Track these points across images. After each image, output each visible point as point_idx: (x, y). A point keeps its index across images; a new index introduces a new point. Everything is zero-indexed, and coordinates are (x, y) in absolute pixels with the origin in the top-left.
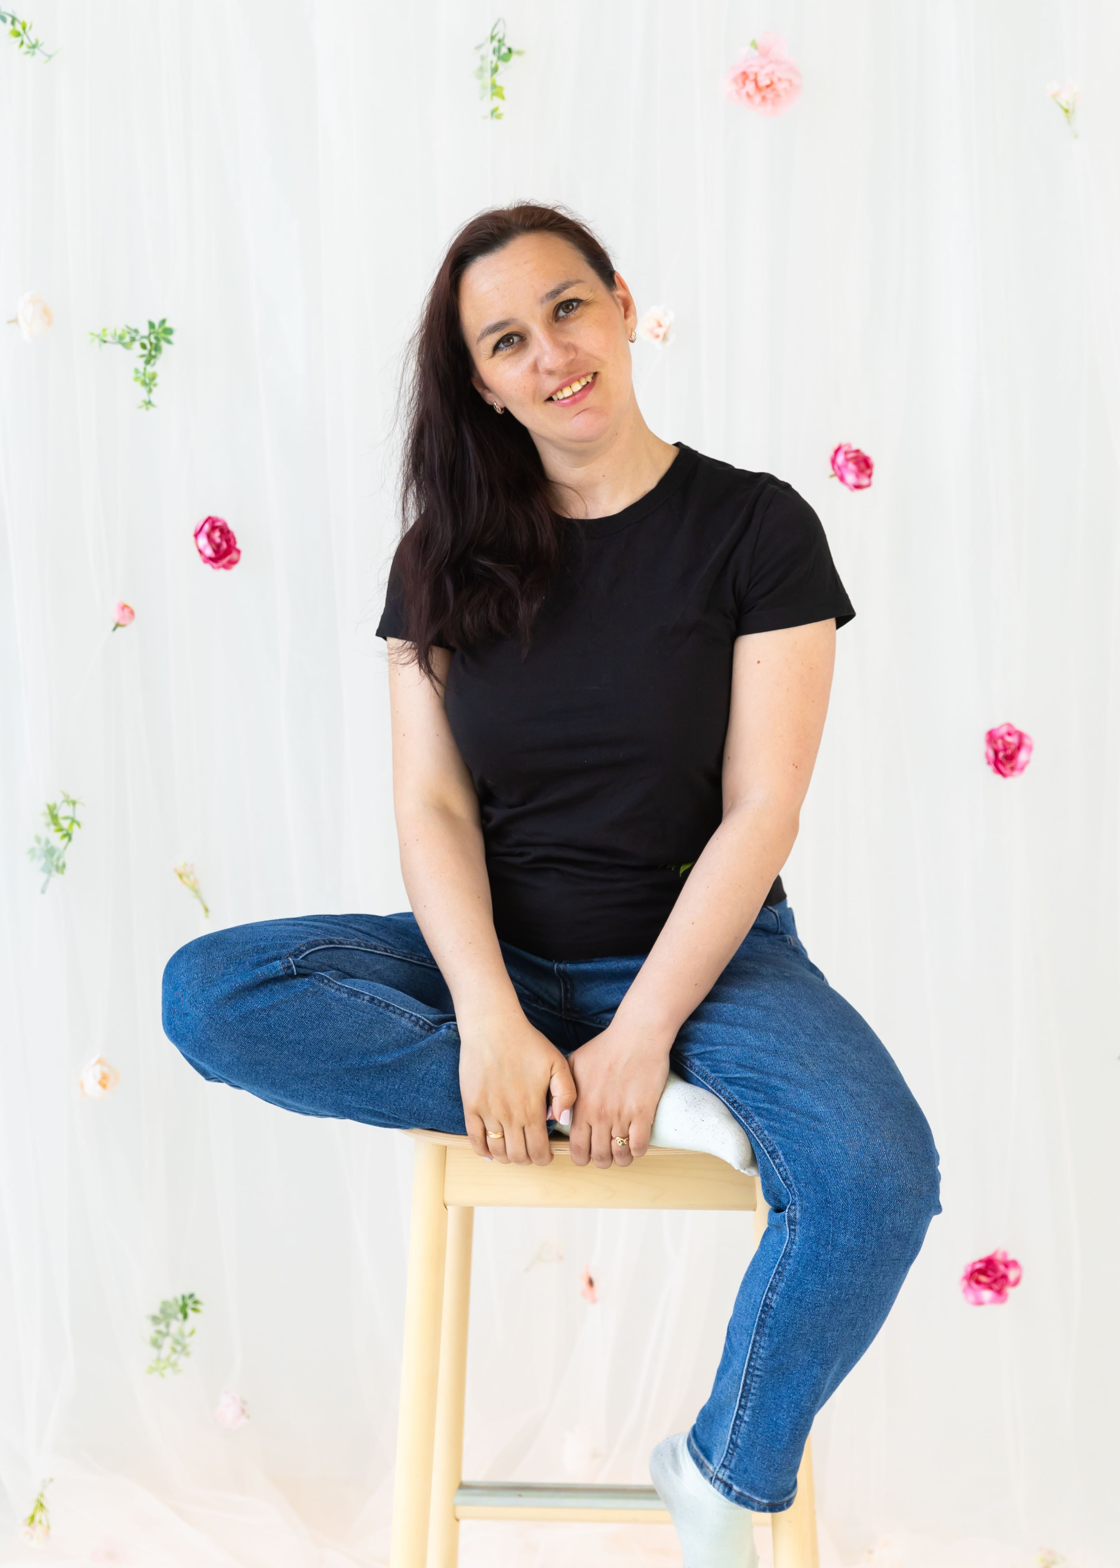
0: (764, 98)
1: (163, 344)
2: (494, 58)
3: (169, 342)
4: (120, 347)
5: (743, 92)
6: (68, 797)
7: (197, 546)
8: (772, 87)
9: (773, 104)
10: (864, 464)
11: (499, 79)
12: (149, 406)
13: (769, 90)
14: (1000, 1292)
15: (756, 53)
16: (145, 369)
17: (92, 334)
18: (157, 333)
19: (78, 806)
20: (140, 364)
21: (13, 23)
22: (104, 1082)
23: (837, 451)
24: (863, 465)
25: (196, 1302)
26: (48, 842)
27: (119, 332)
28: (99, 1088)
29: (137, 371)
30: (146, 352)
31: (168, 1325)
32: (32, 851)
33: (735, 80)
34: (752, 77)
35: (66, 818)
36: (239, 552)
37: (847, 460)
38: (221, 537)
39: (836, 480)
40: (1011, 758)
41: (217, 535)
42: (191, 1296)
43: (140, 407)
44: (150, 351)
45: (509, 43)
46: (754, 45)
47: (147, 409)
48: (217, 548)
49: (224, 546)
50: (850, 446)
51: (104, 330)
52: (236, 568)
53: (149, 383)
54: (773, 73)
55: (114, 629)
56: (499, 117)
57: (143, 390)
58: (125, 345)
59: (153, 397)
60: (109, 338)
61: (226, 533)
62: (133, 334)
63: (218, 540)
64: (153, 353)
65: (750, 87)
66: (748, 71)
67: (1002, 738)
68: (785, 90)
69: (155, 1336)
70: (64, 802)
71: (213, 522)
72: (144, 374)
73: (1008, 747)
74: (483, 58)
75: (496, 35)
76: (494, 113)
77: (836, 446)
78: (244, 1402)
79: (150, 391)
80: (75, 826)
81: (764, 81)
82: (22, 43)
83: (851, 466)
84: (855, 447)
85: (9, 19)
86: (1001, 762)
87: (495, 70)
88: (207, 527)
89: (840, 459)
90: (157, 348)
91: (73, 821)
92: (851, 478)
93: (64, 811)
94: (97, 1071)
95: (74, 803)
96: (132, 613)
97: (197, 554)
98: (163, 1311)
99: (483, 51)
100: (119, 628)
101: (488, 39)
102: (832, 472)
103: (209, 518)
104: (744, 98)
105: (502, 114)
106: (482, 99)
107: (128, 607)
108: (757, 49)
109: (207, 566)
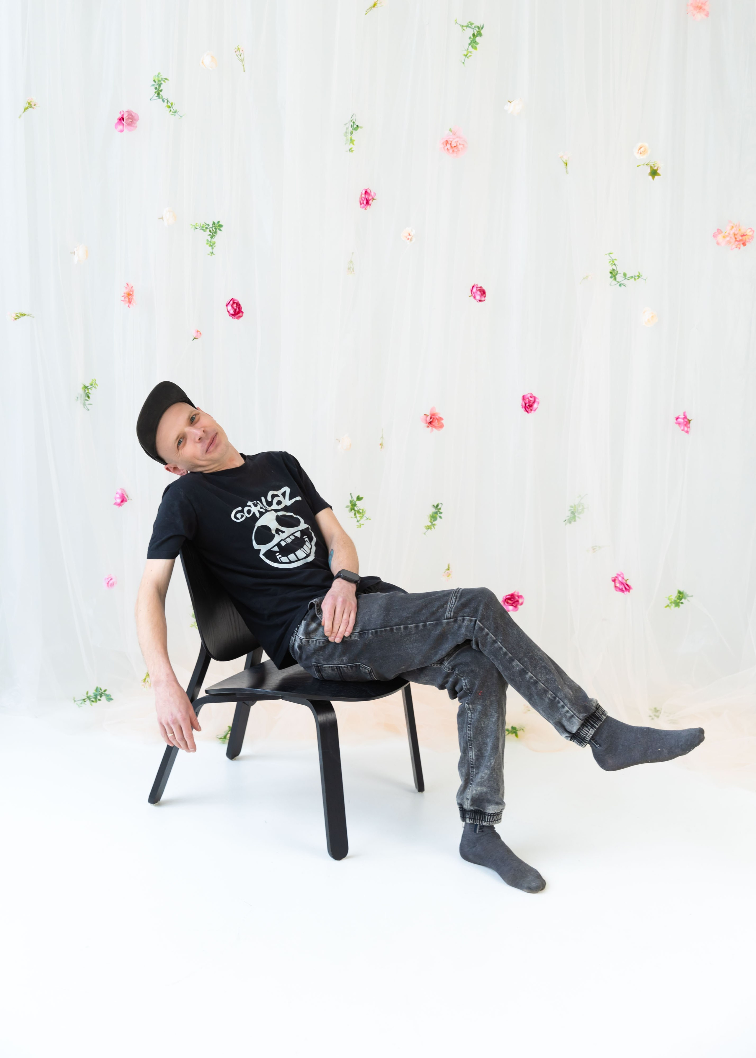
0: (453, 151)
1: (218, 230)
2: (351, 129)
3: (220, 230)
4: (201, 230)
5: (446, 148)
7: (227, 310)
8: (457, 147)
9: (456, 153)
10: (483, 292)
11: (354, 137)
13: (455, 148)
14: (516, 607)
15: (451, 134)
16: (211, 240)
18: (216, 226)
20: (209, 238)
21: (167, 103)
23: (473, 287)
24: (482, 293)
27: (202, 225)
29: (208, 240)
30: (211, 233)
33: (443, 143)
34: (450, 142)
36: (243, 312)
37: (477, 290)
38: (236, 306)
39: (472, 298)
40: (531, 406)
41: (235, 305)
43: (209, 255)
45: (357, 123)
46: (451, 130)
47: (211, 255)
48: (235, 311)
49: (238, 310)
51: (196, 224)
52: (241, 319)
53: (212, 245)
54: (458, 141)
55: (193, 340)
56: (352, 151)
57: (210, 248)
58: (204, 230)
60: (196, 227)
61: (238, 305)
62: (207, 226)
64: (214, 234)
65: (449, 146)
66: (448, 140)
67: (528, 398)
68: (461, 148)
71: (234, 301)
72: (211, 242)
73: (530, 401)
74: (347, 128)
75: (352, 120)
76: (351, 150)
77: (473, 285)
79: (213, 248)
81: (454, 144)
82: (171, 111)
83: (479, 293)
84: (479, 286)
85: (166, 101)
86: (527, 407)
87: (352, 133)
88: (231, 302)
89: (474, 290)
90: (216, 232)
92: (478, 297)
96: (201, 334)
97: (227, 312)
99: (347, 126)
100: (195, 340)
101: (349, 121)
102: (471, 295)
103: (232, 299)
104: (446, 150)
105: (353, 151)
106: (346, 144)
107: (199, 331)
108: (451, 132)
109: (231, 317)
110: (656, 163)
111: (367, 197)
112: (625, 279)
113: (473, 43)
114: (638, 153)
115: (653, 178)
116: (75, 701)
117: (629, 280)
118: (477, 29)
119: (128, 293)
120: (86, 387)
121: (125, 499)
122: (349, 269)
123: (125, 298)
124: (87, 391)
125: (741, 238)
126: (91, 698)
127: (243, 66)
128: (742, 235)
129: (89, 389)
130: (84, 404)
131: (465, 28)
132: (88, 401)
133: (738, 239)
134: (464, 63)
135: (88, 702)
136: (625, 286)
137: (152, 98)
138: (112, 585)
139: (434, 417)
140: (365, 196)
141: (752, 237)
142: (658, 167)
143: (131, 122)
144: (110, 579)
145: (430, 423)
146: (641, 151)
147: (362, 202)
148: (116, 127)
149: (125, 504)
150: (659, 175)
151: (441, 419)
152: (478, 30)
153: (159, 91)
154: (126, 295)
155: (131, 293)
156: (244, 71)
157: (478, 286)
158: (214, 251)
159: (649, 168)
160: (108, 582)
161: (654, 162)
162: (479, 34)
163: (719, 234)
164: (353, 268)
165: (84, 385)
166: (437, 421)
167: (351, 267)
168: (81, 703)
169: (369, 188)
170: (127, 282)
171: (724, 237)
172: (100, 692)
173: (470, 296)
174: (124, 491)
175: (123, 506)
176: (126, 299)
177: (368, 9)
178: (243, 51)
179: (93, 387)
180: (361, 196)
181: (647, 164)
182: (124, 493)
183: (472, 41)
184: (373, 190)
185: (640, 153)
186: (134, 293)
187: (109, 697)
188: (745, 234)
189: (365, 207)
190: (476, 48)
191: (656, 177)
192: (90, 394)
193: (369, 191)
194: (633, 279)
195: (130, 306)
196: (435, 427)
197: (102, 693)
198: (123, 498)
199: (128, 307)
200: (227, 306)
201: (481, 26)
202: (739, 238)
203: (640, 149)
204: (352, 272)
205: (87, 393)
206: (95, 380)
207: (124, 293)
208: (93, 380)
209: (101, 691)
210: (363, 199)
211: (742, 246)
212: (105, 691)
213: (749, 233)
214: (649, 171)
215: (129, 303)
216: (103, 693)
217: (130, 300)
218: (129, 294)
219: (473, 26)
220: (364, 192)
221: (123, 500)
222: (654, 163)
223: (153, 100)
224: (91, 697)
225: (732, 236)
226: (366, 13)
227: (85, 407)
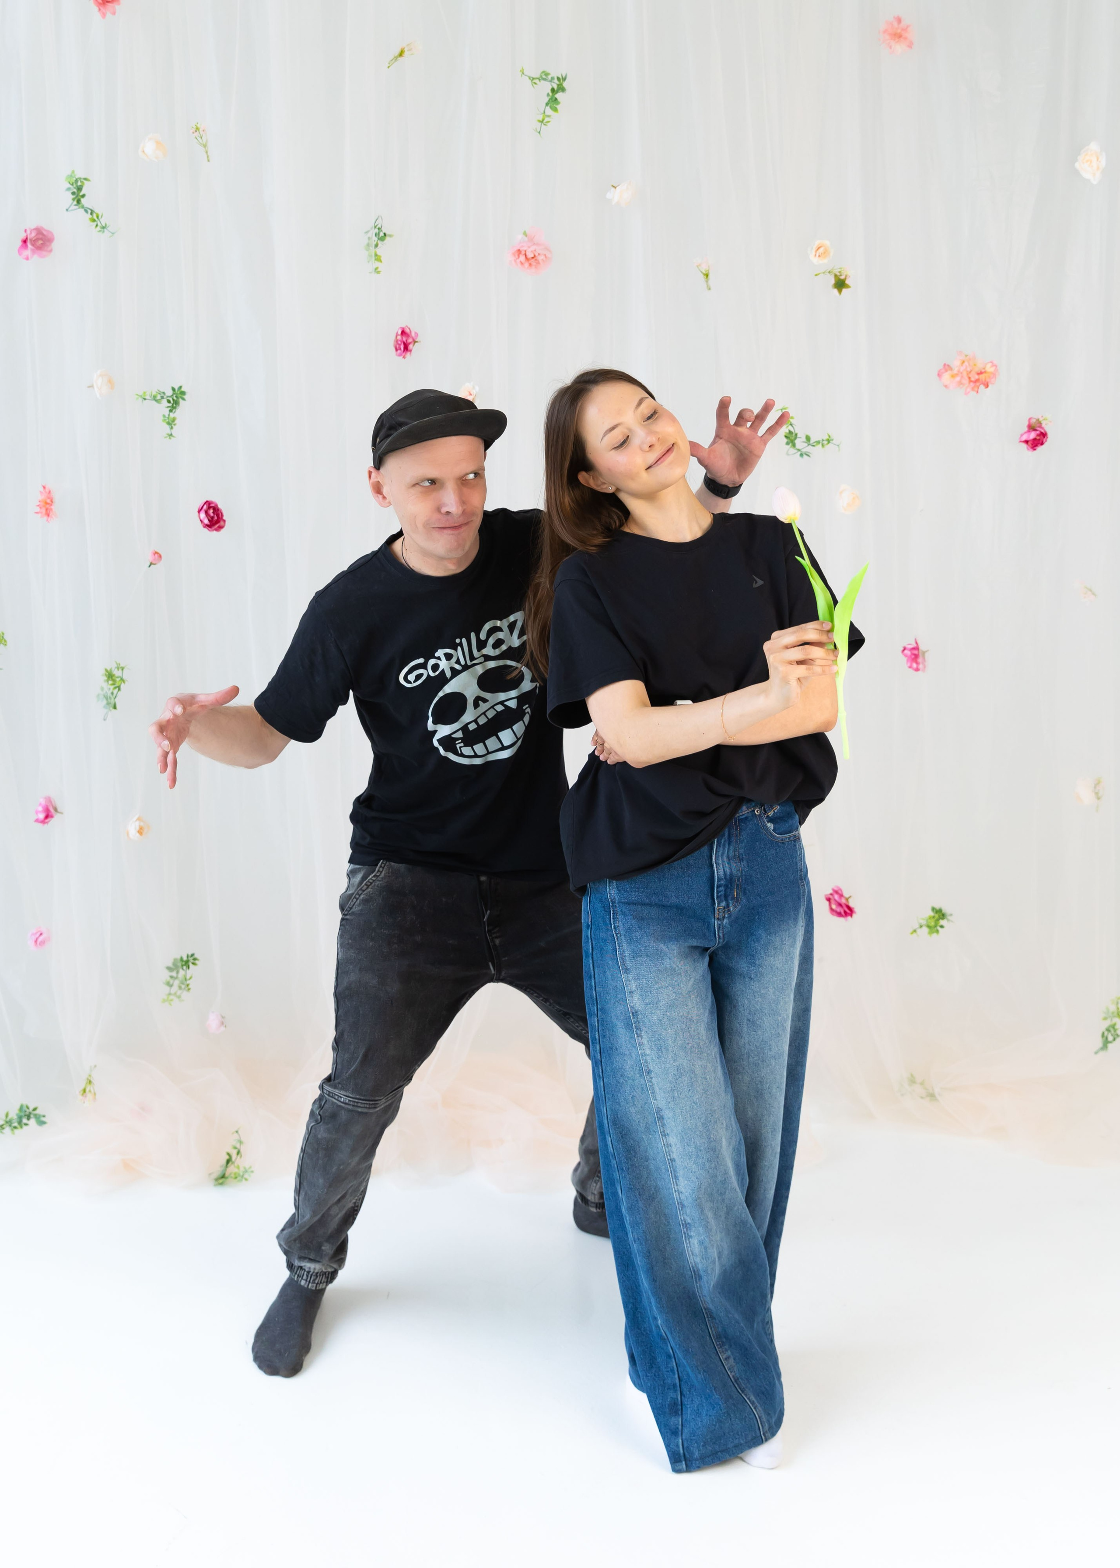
0: (530, 265)
1: (181, 400)
2: (376, 239)
3: (184, 399)
4: (154, 402)
5: (518, 261)
6: (118, 665)
7: (200, 518)
8: (535, 259)
9: (536, 267)
11: (379, 251)
12: (171, 437)
13: (533, 260)
15: (526, 239)
16: (169, 415)
17: (137, 395)
18: (177, 394)
19: (124, 671)
20: (167, 412)
21: (92, 214)
22: (140, 831)
25: (195, 959)
26: (106, 691)
27: (154, 393)
28: (138, 834)
29: (164, 416)
30: (170, 405)
31: (178, 972)
32: (98, 696)
33: (514, 254)
34: (523, 253)
35: (117, 677)
36: (224, 521)
38: (213, 513)
41: (211, 512)
42: (192, 955)
43: (166, 437)
44: (173, 404)
45: (384, 230)
46: (525, 234)
48: (211, 520)
49: (216, 518)
51: (145, 393)
52: (223, 530)
53: (171, 423)
54: (535, 250)
55: (150, 566)
56: (378, 272)
57: (168, 427)
58: (156, 401)
59: (173, 432)
60: (148, 397)
61: (216, 510)
62: (162, 395)
63: (212, 515)
64: (174, 406)
65: (522, 258)
66: (521, 249)
68: (543, 260)
69: (169, 979)
70: (116, 668)
71: (209, 504)
72: (168, 418)
74: (369, 238)
75: (377, 225)
76: (376, 271)
78: (223, 1017)
79: (172, 428)
80: (123, 682)
81: (530, 255)
82: (97, 225)
85: (90, 212)
87: (376, 246)
88: (205, 507)
90: (176, 403)
91: (121, 679)
93: (117, 673)
94: (137, 823)
95: (123, 669)
96: (160, 556)
97: (199, 522)
98: (175, 964)
99: (369, 235)
100: (152, 566)
101: (372, 227)
103: (208, 501)
104: (519, 264)
105: (380, 271)
106: (369, 262)
107: (158, 554)
108: (526, 236)
109: (206, 530)
110: (842, 269)
111: (404, 339)
112: (809, 445)
113: (553, 102)
114: (816, 255)
115: (840, 292)
117: (814, 446)
118: (556, 80)
119: (45, 501)
121: (52, 813)
123: (41, 508)
125: (977, 377)
126: (12, 1122)
127: (207, 152)
128: (979, 372)
131: (537, 81)
133: (973, 379)
134: (539, 132)
135: (8, 1129)
136: (809, 456)
137: (69, 208)
138: (44, 943)
140: (402, 338)
141: (994, 375)
142: (846, 276)
143: (42, 244)
144: (39, 934)
146: (819, 253)
147: (398, 346)
148: (20, 253)
149: (53, 821)
150: (848, 286)
152: (558, 83)
153: (79, 197)
154: (42, 504)
155: (50, 500)
156: (209, 161)
159: (833, 276)
160: (35, 939)
161: (840, 268)
162: (561, 89)
163: (946, 371)
169: (407, 326)
170: (43, 485)
171: (953, 376)
174: (50, 801)
175: (50, 824)
176: (42, 510)
177: (392, 60)
178: (204, 131)
179: (2, 644)
180: (396, 337)
181: (829, 272)
182: (49, 804)
183: (550, 100)
184: (414, 328)
185: (819, 256)
186: (53, 499)
187: (41, 1119)
188: (983, 371)
189: (404, 354)
190: (556, 110)
191: (844, 290)
193: (407, 331)
194: (820, 445)
195: (49, 520)
197: (30, 1113)
198: (48, 812)
199: (47, 523)
201: (562, 77)
202: (974, 377)
203: (817, 250)
206: (3, 634)
207: (40, 502)
209: (27, 1111)
210: (400, 343)
211: (982, 387)
212: (35, 1109)
213: (989, 369)
214: (833, 281)
215: (47, 517)
216: (32, 1113)
217: (49, 511)
218: (47, 502)
219: (549, 77)
220: (400, 332)
221: (49, 814)
222: (840, 270)
223: (70, 211)
224: (13, 1120)
225: (965, 374)
226: (388, 65)
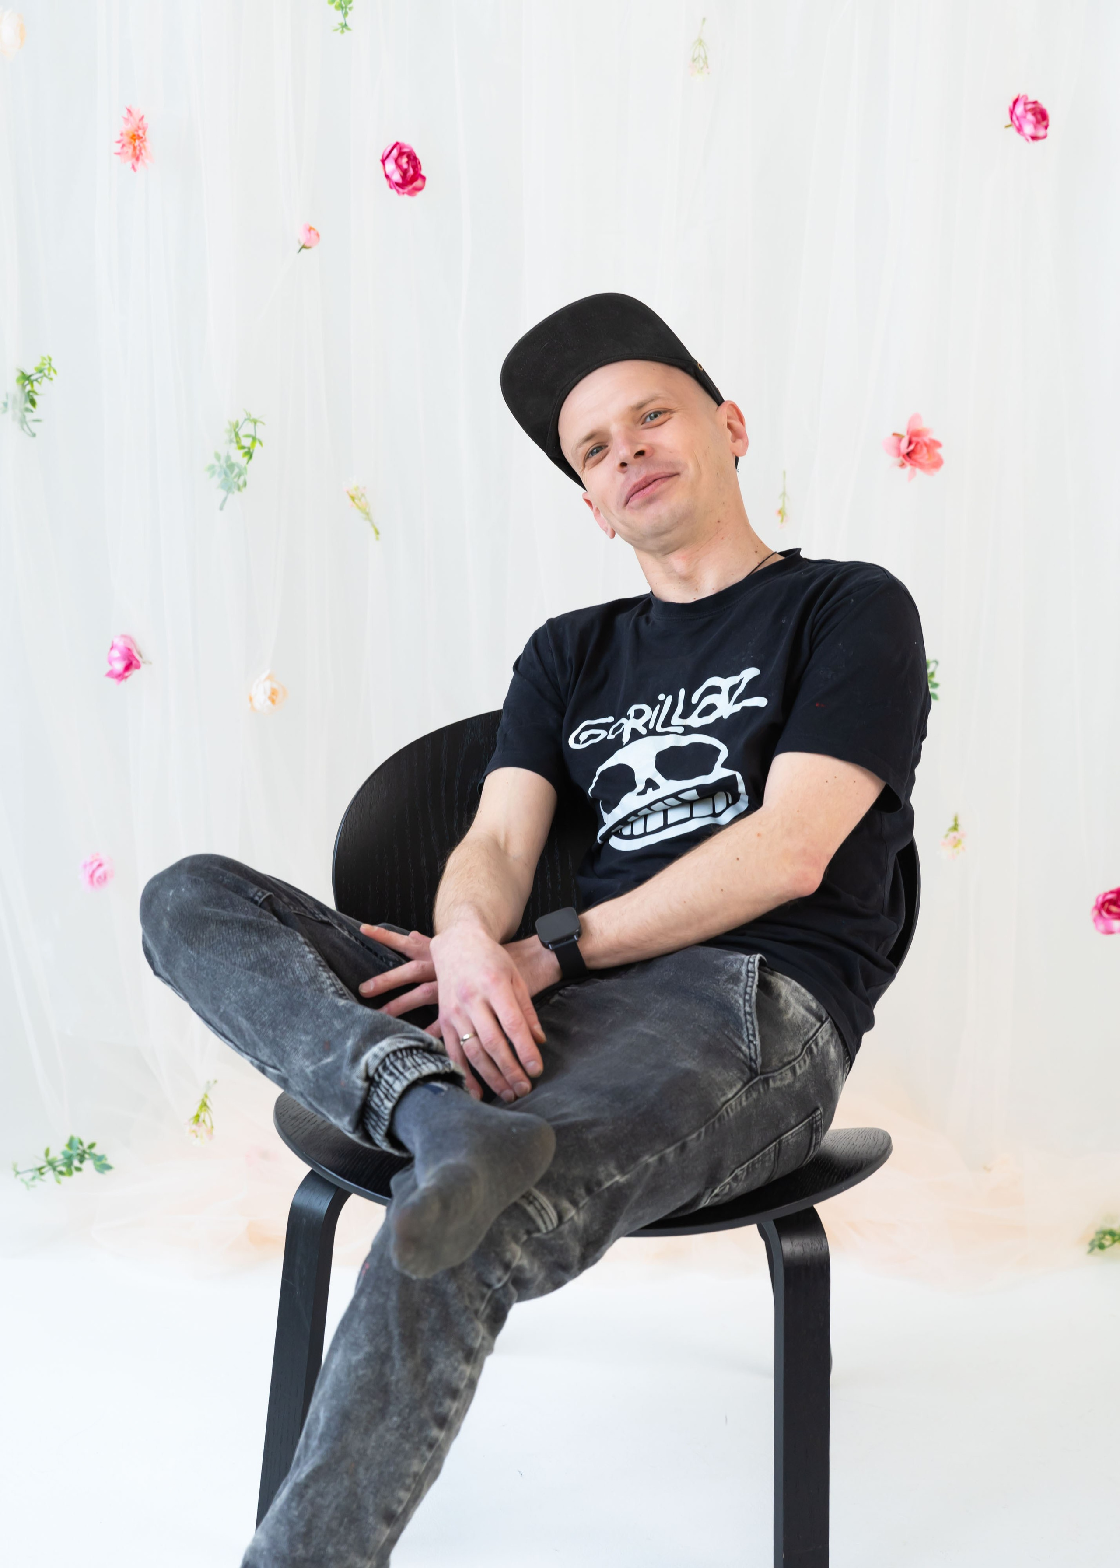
6: (250, 416)
7: (385, 172)
10: (1041, 116)
12: (345, 29)
19: (258, 424)
22: (273, 697)
23: (1015, 102)
24: (1039, 116)
26: (228, 458)
28: (268, 703)
32: (211, 468)
35: (248, 436)
36: (424, 178)
37: (1026, 111)
38: (408, 163)
39: (1013, 129)
41: (404, 160)
43: (335, 30)
47: (342, 32)
48: (404, 176)
49: (411, 172)
50: (1026, 97)
52: (420, 194)
53: (345, 6)
55: (299, 251)
57: (338, 13)
61: (414, 159)
63: (405, 166)
70: (245, 420)
71: (400, 149)
77: (1015, 98)
79: (345, 14)
80: (257, 444)
83: (1030, 117)
84: (1031, 98)
88: (395, 152)
89: (1019, 110)
91: (254, 439)
92: (1029, 129)
93: (245, 429)
94: (268, 684)
95: (255, 422)
96: (318, 235)
97: (385, 179)
100: (304, 250)
102: (1009, 122)
103: (397, 143)
107: (314, 229)
109: (394, 192)
116: (18, 1173)
119: (131, 134)
120: (26, 378)
121: (134, 662)
122: (694, 60)
123: (123, 146)
124: (28, 388)
126: (56, 1164)
129: (35, 383)
130: (23, 421)
132: (32, 411)
135: (50, 1175)
138: (104, 878)
139: (919, 440)
144: (96, 864)
145: (909, 455)
149: (134, 674)
151: (938, 444)
154: (126, 139)
155: (140, 133)
157: (1027, 98)
158: (348, 20)
160: (90, 872)
164: (706, 58)
165: (23, 373)
166: (925, 450)
167: (699, 56)
168: (34, 1178)
170: (128, 107)
172: (78, 1148)
173: (1007, 126)
174: (132, 641)
175: (129, 679)
176: (125, 149)
179: (45, 375)
182: (131, 647)
186: (147, 133)
187: (104, 1162)
192: (36, 394)
195: (136, 167)
196: (922, 466)
197: (84, 1152)
198: (129, 659)
199: (132, 170)
200: (383, 161)
204: (702, 68)
205: (29, 392)
206: (50, 359)
207: (122, 134)
208: (44, 359)
209: (80, 1147)
212: (92, 1146)
215: (134, 160)
216: (88, 1151)
217: (138, 152)
218: (134, 135)
221: (131, 664)
224: (57, 1161)
227: (25, 427)
